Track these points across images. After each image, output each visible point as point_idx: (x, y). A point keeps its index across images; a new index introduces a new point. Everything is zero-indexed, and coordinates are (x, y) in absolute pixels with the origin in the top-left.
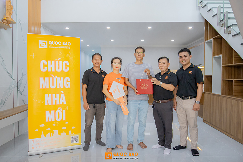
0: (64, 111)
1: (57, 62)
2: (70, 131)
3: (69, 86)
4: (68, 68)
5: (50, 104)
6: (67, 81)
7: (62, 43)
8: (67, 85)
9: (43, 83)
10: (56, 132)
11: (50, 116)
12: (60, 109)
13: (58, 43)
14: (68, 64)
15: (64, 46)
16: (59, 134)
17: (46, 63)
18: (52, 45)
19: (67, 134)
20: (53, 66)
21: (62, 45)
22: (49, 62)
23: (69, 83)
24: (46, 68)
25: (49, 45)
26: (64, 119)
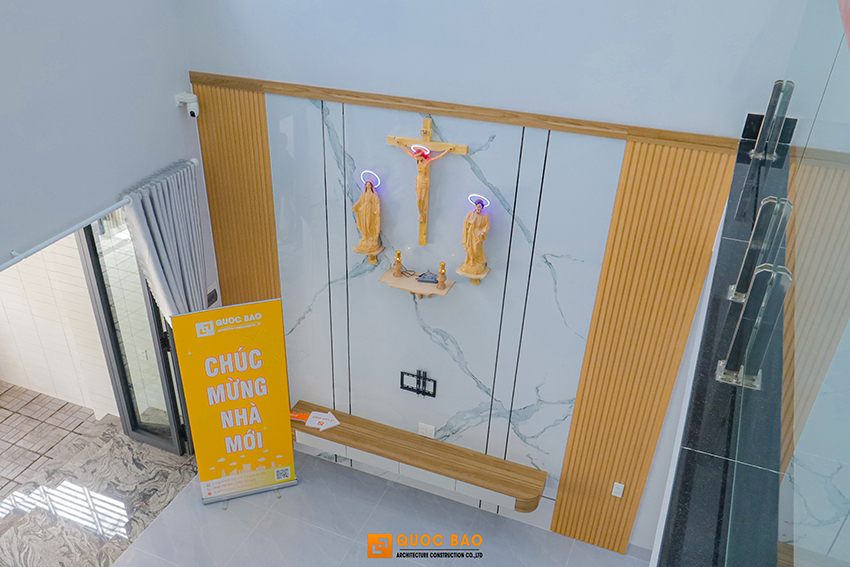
0: (259, 434)
1: (236, 355)
2: (273, 464)
3: (264, 392)
4: (259, 362)
5: (231, 425)
6: (260, 384)
7: (243, 319)
8: (261, 391)
9: (214, 395)
10: (248, 467)
11: (232, 444)
12: (251, 432)
13: (235, 320)
14: (258, 354)
15: (249, 322)
16: (253, 468)
17: (215, 361)
18: (224, 325)
19: (268, 466)
20: (229, 363)
21: (243, 323)
22: (221, 358)
23: (264, 388)
24: (216, 370)
25: (216, 328)
26: (260, 446)
